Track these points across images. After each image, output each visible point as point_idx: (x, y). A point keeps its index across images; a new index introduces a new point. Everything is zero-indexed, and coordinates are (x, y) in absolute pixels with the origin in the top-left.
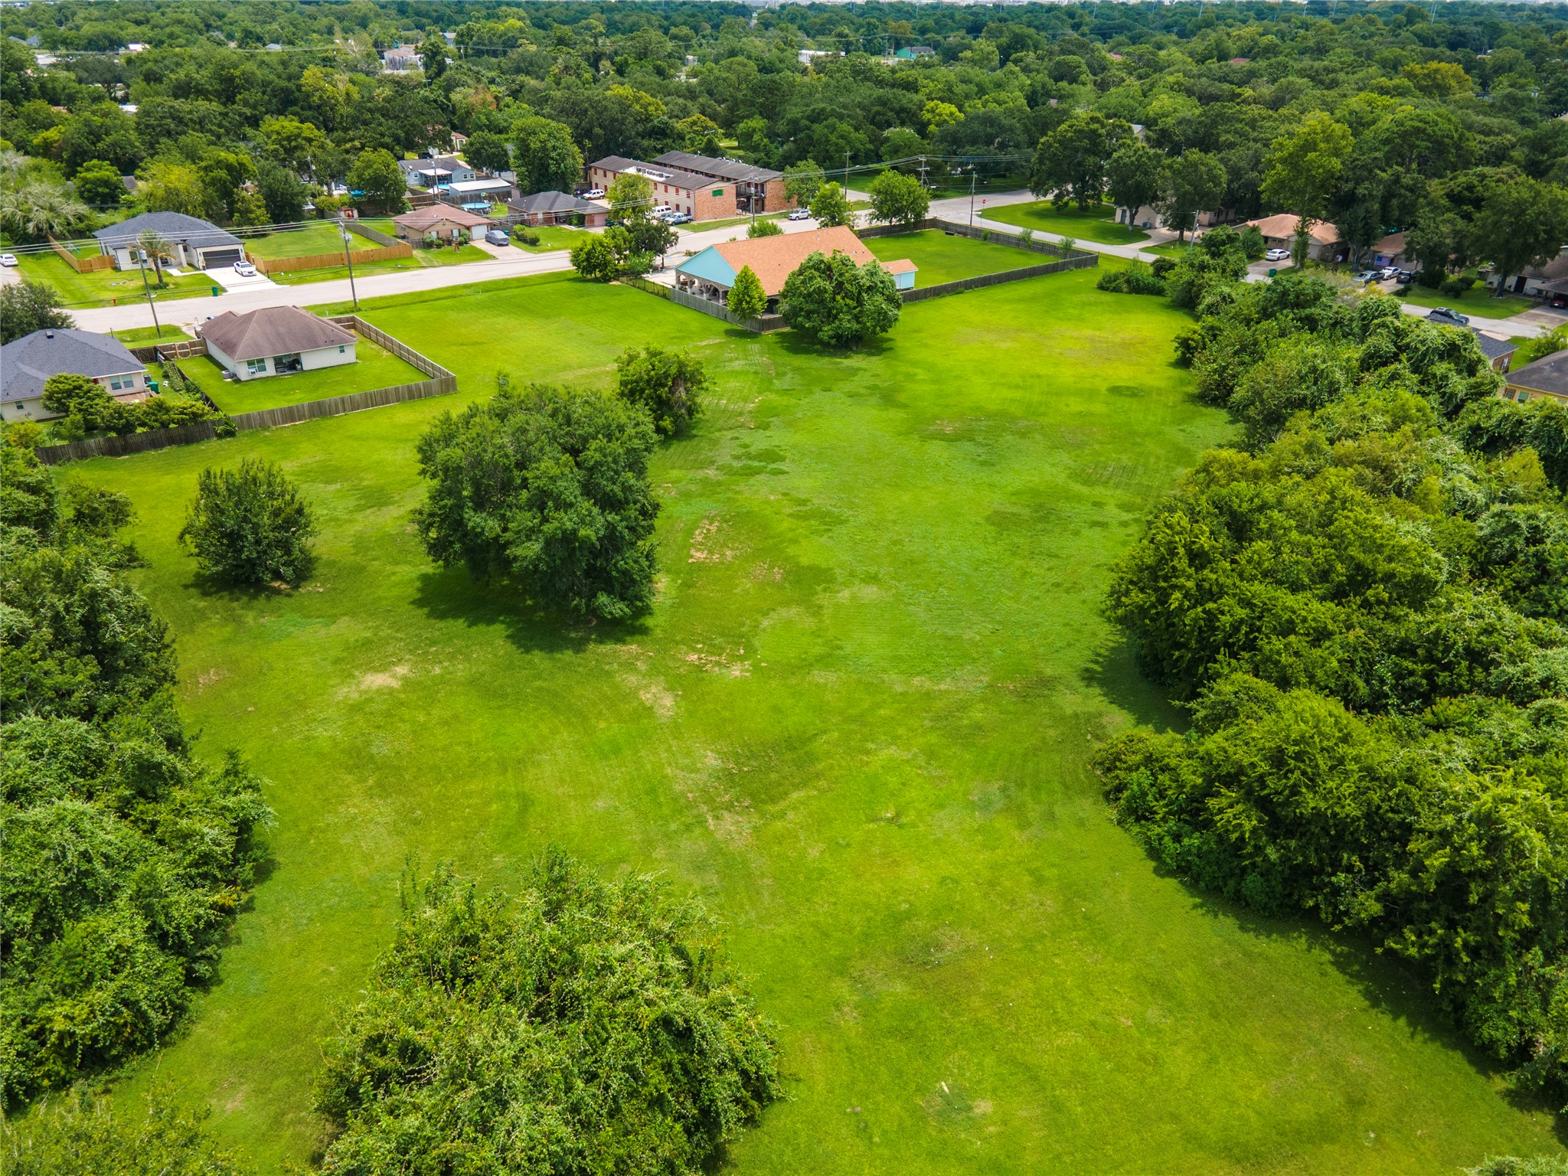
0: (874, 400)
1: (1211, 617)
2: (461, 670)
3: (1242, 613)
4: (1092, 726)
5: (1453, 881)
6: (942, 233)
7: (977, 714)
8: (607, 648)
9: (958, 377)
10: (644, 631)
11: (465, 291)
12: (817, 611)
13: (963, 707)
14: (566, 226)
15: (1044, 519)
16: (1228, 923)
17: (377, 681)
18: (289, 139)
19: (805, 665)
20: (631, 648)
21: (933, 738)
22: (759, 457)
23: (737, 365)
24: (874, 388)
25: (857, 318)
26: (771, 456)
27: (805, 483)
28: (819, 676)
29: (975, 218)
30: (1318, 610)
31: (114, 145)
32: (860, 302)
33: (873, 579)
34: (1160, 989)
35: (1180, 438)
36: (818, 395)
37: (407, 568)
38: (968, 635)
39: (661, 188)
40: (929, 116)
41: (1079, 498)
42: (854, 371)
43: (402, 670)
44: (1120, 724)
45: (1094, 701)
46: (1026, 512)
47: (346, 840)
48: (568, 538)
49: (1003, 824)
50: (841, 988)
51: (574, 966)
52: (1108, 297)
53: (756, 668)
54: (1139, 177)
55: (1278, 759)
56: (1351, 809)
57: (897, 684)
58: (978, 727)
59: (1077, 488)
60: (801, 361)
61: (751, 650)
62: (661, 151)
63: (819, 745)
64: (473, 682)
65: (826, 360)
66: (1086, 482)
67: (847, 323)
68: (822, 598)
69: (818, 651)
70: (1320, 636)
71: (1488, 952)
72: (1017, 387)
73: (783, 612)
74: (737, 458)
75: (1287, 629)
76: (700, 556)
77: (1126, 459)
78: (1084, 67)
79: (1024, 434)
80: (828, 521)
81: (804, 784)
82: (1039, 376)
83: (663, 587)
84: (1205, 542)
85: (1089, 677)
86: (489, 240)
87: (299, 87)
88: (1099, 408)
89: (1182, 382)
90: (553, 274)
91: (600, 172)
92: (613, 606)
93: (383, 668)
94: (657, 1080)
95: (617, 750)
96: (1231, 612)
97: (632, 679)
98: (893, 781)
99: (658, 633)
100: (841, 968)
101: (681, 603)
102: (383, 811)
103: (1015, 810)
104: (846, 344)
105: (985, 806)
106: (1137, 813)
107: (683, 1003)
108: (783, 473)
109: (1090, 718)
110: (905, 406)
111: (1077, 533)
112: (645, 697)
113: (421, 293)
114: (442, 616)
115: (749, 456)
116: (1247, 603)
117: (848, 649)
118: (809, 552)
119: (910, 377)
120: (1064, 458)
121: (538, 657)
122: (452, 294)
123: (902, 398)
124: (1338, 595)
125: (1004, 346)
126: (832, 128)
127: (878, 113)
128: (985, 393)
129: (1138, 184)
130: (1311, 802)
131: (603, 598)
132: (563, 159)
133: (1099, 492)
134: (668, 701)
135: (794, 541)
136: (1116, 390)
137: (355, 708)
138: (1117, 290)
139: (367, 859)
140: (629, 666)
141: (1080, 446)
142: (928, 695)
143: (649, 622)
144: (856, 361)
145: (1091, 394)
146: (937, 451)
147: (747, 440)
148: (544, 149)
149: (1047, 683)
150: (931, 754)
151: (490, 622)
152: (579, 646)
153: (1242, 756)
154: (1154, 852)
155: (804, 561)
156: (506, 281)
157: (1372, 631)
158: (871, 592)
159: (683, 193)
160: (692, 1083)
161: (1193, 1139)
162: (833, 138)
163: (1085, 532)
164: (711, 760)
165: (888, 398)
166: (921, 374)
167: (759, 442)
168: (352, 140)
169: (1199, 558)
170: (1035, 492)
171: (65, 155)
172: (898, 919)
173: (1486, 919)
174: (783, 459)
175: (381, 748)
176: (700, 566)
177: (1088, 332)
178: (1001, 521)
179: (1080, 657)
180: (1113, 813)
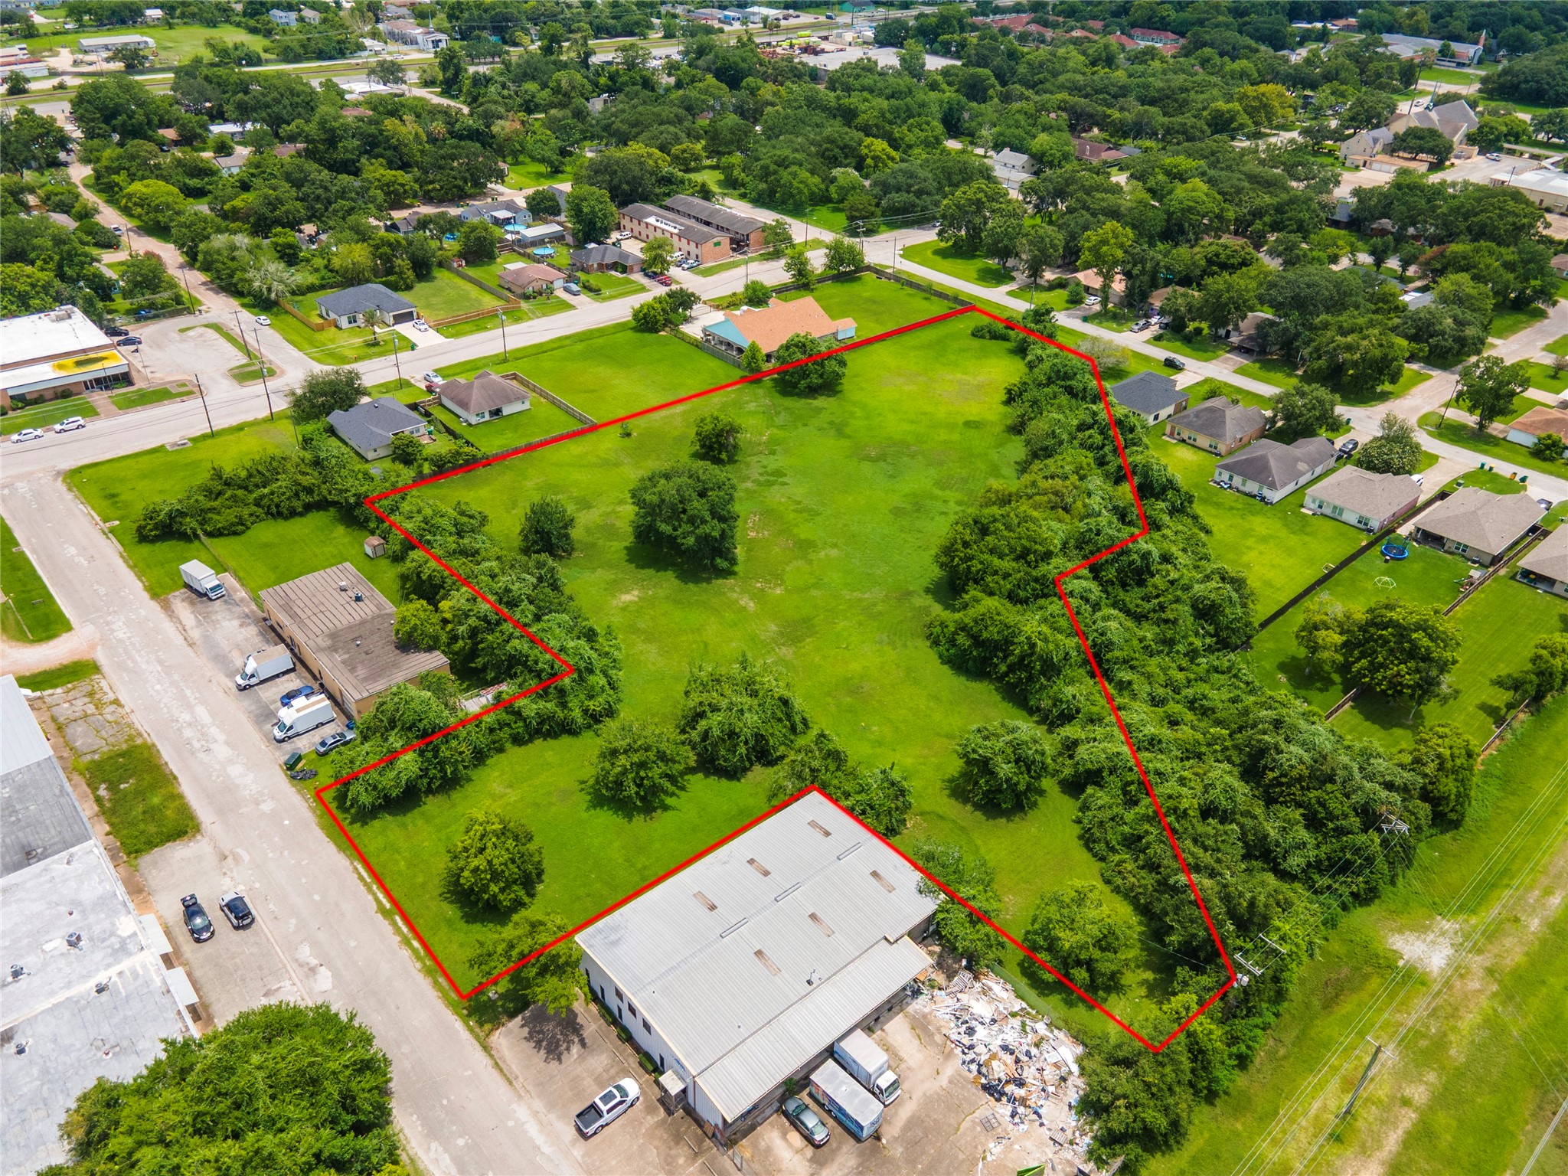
0: (832, 432)
1: (969, 567)
2: (661, 593)
3: (980, 567)
4: (926, 610)
5: (1022, 658)
6: (874, 276)
7: (880, 608)
8: (720, 581)
9: (880, 415)
10: (734, 573)
11: (568, 342)
12: (810, 562)
13: (874, 604)
14: (613, 273)
15: (918, 511)
16: (963, 679)
17: (627, 598)
18: (388, 185)
19: (808, 588)
20: (731, 581)
21: (861, 618)
22: (772, 474)
23: (752, 406)
24: (831, 423)
25: (821, 376)
26: (778, 473)
27: (799, 490)
28: (814, 592)
29: (898, 259)
30: (1007, 565)
31: (287, 212)
32: (822, 365)
33: (835, 546)
34: (936, 698)
35: (996, 457)
36: (801, 429)
37: (615, 543)
38: (879, 572)
39: (676, 238)
40: (866, 151)
41: (935, 498)
42: (819, 410)
43: (636, 593)
44: (938, 610)
45: (928, 601)
46: (909, 507)
47: (642, 658)
48: (707, 537)
49: (887, 649)
50: (829, 700)
51: (754, 683)
52: (977, 343)
53: (786, 589)
54: (1006, 242)
55: (976, 622)
56: (996, 637)
57: (847, 595)
58: (880, 613)
59: (937, 492)
60: (789, 402)
61: (783, 582)
62: (668, 195)
63: (816, 621)
64: (668, 598)
65: (803, 401)
66: (942, 488)
67: (815, 380)
68: (812, 556)
69: (812, 581)
70: (1006, 576)
71: (1031, 679)
72: (913, 422)
73: (795, 563)
74: (761, 475)
75: (996, 573)
76: (752, 534)
77: (964, 473)
78: (993, 80)
79: (913, 456)
80: (813, 513)
81: (811, 636)
82: (925, 414)
83: (739, 552)
84: (968, 538)
85: (928, 591)
86: (566, 290)
87: (381, 132)
88: (956, 437)
89: (1005, 416)
90: (618, 324)
91: (627, 219)
92: (724, 564)
93: (628, 592)
94: (780, 715)
95: (735, 624)
96: (976, 566)
97: (735, 596)
98: (845, 634)
99: (741, 574)
100: (829, 694)
101: (748, 560)
102: (653, 648)
103: (892, 644)
104: (813, 391)
105: (881, 642)
106: (936, 643)
107: (786, 694)
108: (785, 484)
109: (925, 608)
110: (849, 437)
111: (933, 519)
112: (742, 603)
113: (541, 345)
114: (643, 568)
115: (769, 475)
116: (982, 563)
117: (826, 580)
118: (804, 532)
119: (852, 414)
120: (932, 472)
121: (691, 586)
122: (560, 343)
123: (848, 431)
124: (1017, 559)
125: (907, 388)
126: (794, 175)
127: (827, 149)
128: (895, 427)
129: (1006, 247)
130: (985, 635)
131: (718, 560)
132: (606, 217)
133: (948, 494)
134: (752, 604)
135: (796, 525)
136: (968, 424)
137: (624, 609)
138: (982, 337)
139: (654, 664)
140: (732, 589)
141: (941, 464)
142: (859, 600)
143: (736, 569)
144: (821, 402)
145: (951, 427)
146: (866, 468)
147: (765, 463)
148: (593, 212)
149: (909, 594)
150: (860, 624)
151: (666, 570)
152: (708, 581)
153: (967, 620)
154: (940, 657)
155: (803, 537)
156: (591, 331)
157: (1027, 573)
158: (834, 553)
159: (693, 245)
160: (789, 717)
161: (938, 734)
162: (795, 183)
163: (937, 518)
164: (774, 628)
165: (839, 430)
166: (859, 413)
167: (773, 463)
168: (431, 182)
169: (966, 544)
170: (915, 495)
171: (252, 220)
172: (848, 679)
173: (1028, 668)
174: (785, 475)
175: (641, 625)
176: (752, 540)
177: (959, 376)
178: (897, 512)
179: (925, 582)
180: (928, 644)
